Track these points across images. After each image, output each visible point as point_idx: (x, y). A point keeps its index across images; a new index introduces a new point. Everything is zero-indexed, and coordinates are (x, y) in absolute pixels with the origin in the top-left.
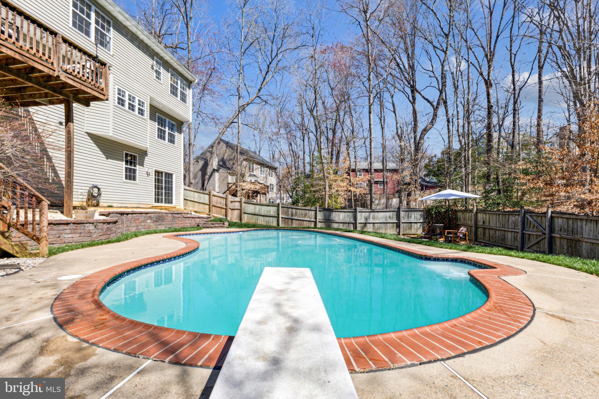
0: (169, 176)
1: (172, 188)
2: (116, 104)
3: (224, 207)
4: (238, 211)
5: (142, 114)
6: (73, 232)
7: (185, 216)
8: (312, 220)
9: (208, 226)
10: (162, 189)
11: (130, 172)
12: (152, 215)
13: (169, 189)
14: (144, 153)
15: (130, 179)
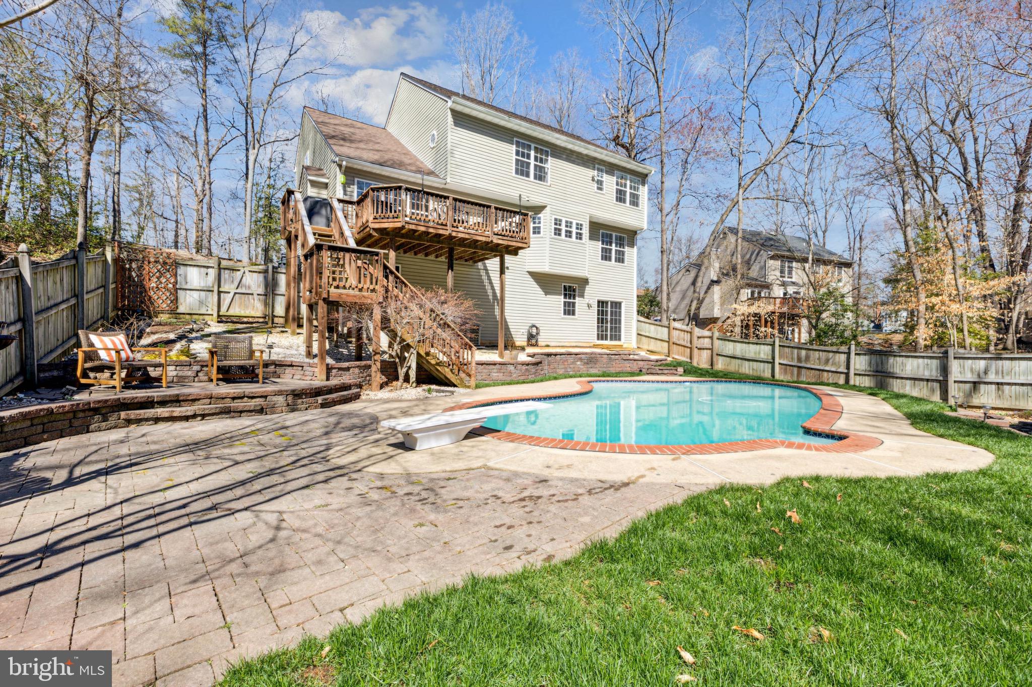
0: (617, 305)
1: (620, 320)
2: (553, 236)
3: (689, 345)
4: (709, 352)
5: (581, 239)
6: (499, 371)
7: (625, 357)
8: (839, 370)
9: (654, 371)
10: (607, 322)
11: (569, 306)
12: (583, 356)
13: (616, 322)
14: (585, 282)
15: (569, 314)
